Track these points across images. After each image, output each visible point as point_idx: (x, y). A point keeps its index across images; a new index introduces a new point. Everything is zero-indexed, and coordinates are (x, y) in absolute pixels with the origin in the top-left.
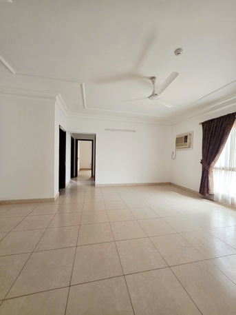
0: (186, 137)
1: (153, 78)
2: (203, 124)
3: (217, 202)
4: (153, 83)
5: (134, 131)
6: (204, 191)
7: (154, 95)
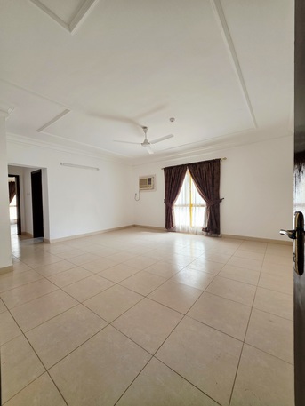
0: (150, 180)
1: (145, 128)
2: (165, 169)
3: (179, 232)
4: (145, 132)
5: (98, 169)
6: (169, 225)
7: (146, 143)
